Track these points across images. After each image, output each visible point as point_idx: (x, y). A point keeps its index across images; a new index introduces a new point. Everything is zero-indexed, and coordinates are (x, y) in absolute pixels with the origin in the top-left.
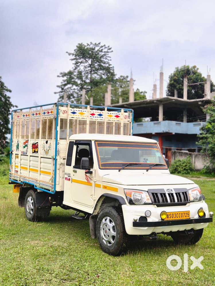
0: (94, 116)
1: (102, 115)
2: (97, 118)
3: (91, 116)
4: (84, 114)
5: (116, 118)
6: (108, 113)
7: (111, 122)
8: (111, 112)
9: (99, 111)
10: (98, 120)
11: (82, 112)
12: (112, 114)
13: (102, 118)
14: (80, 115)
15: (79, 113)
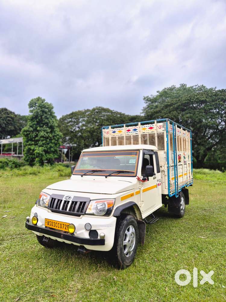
0: (129, 132)
1: (136, 130)
2: (132, 133)
3: (127, 132)
4: (122, 131)
5: (150, 130)
6: (142, 127)
7: (146, 134)
8: (145, 126)
9: (134, 127)
10: (133, 135)
11: (121, 130)
12: (146, 127)
13: (137, 132)
14: (118, 133)
15: (118, 132)
